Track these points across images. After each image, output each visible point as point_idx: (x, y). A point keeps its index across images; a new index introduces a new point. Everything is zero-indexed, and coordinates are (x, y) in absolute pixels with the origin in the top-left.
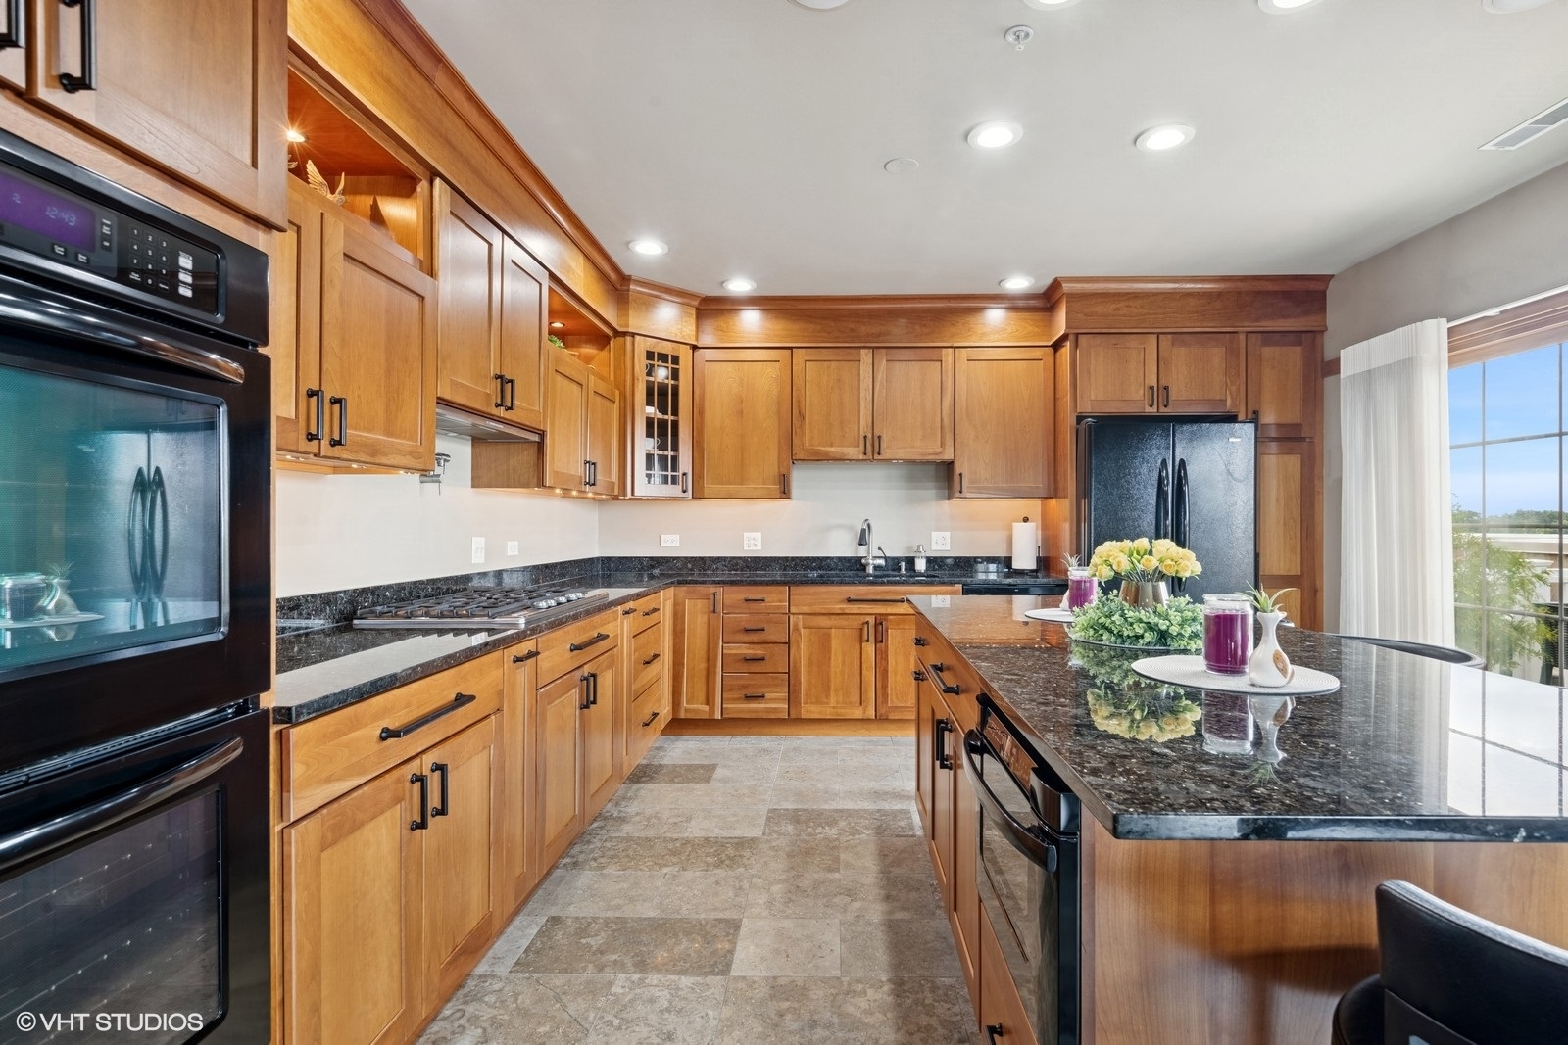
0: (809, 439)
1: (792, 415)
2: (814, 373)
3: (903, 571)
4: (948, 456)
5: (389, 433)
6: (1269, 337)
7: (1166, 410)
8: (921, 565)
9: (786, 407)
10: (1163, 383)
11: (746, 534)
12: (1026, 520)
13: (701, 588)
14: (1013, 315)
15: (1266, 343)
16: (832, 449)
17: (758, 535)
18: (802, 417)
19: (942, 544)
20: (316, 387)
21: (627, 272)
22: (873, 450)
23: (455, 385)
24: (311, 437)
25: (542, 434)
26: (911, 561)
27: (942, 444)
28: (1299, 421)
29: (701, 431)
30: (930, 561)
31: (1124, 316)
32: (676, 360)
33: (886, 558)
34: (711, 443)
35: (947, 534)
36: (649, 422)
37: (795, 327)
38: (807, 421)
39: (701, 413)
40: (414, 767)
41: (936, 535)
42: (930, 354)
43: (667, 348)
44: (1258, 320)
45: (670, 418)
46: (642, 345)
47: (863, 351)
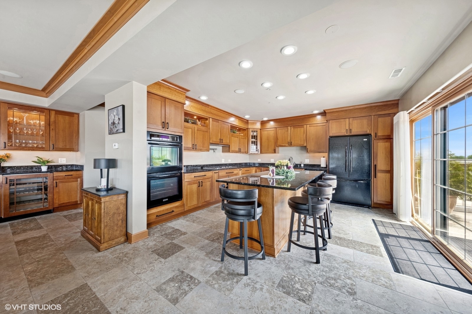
0: (279, 143)
1: (276, 139)
2: (280, 132)
3: (299, 166)
4: (305, 145)
5: (203, 147)
6: (380, 116)
7: (351, 134)
8: (302, 165)
9: (275, 138)
10: (350, 128)
11: (271, 159)
12: (324, 157)
13: (259, 168)
14: (322, 117)
15: (379, 117)
16: (283, 145)
17: (273, 160)
18: (278, 139)
19: (307, 162)
20: (194, 144)
21: (247, 119)
22: (290, 144)
23: (212, 141)
24: (193, 149)
25: (229, 145)
26: (300, 165)
27: (304, 143)
28: (390, 134)
29: (262, 143)
30: (304, 165)
31: (340, 115)
32: (257, 131)
33: (295, 164)
34: (263, 144)
35: (309, 160)
36: (252, 142)
37: (277, 124)
38: (279, 140)
39: (262, 139)
40: (199, 181)
41: (306, 160)
42: (302, 126)
43: (255, 130)
44: (377, 112)
45: (256, 141)
46: (251, 130)
47: (289, 127)
